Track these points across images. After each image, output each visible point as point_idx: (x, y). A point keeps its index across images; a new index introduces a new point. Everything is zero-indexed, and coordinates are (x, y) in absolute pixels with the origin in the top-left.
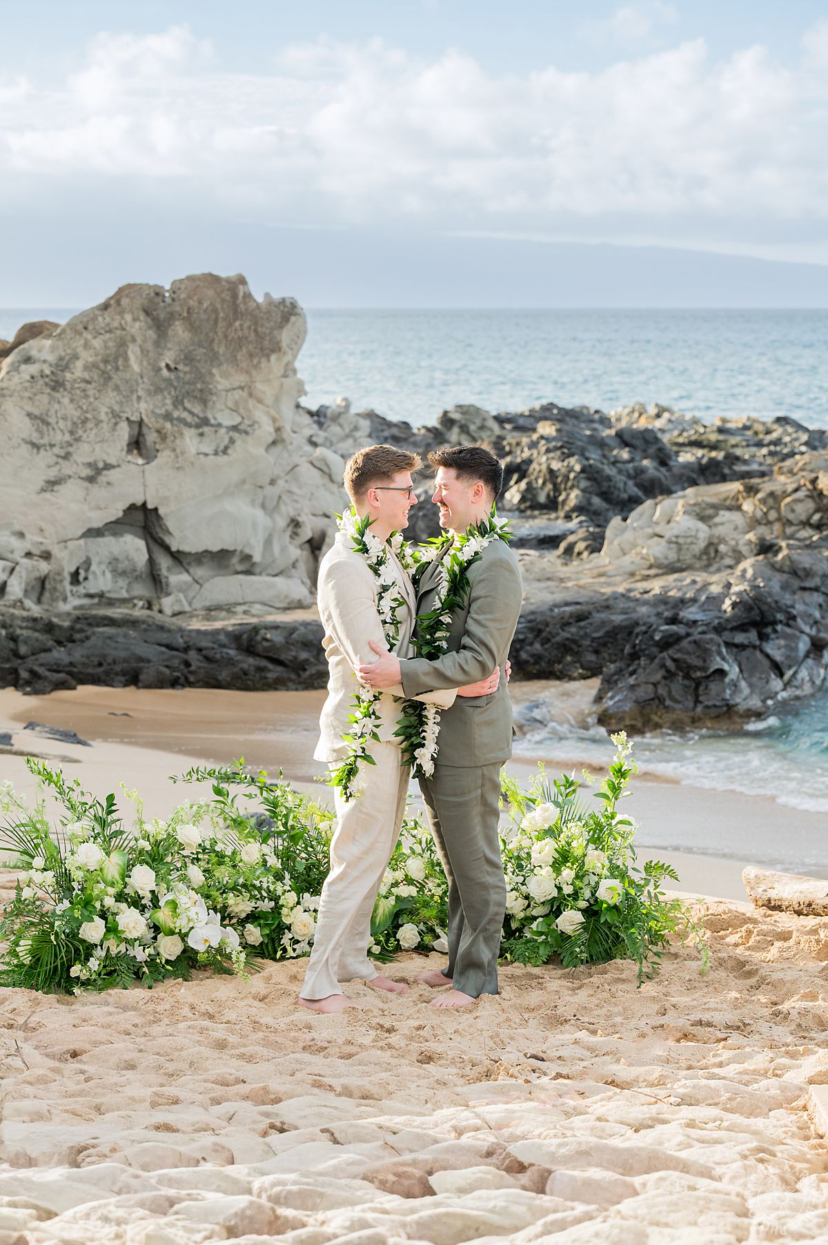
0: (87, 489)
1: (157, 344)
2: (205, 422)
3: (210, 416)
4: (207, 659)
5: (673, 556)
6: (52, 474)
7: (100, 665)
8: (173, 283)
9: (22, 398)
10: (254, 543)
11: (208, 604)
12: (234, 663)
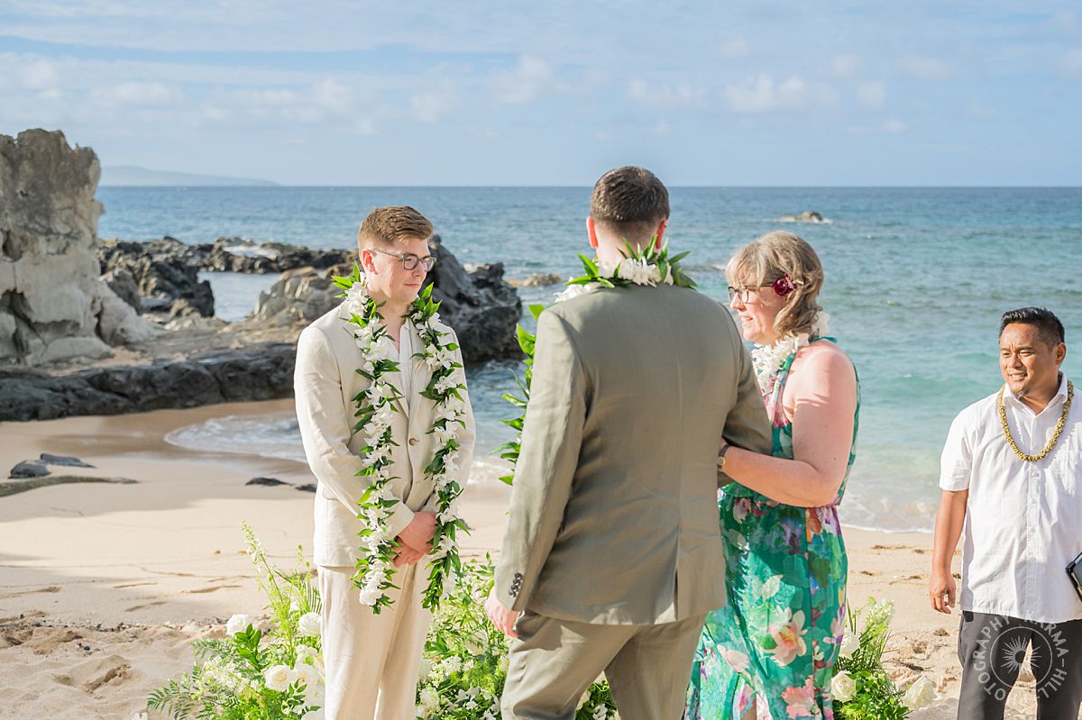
1: (13, 176)
2: (49, 232)
3: (52, 227)
4: (80, 397)
7: (11, 406)
8: (19, 134)
10: (82, 314)
11: (51, 358)
12: (95, 398)
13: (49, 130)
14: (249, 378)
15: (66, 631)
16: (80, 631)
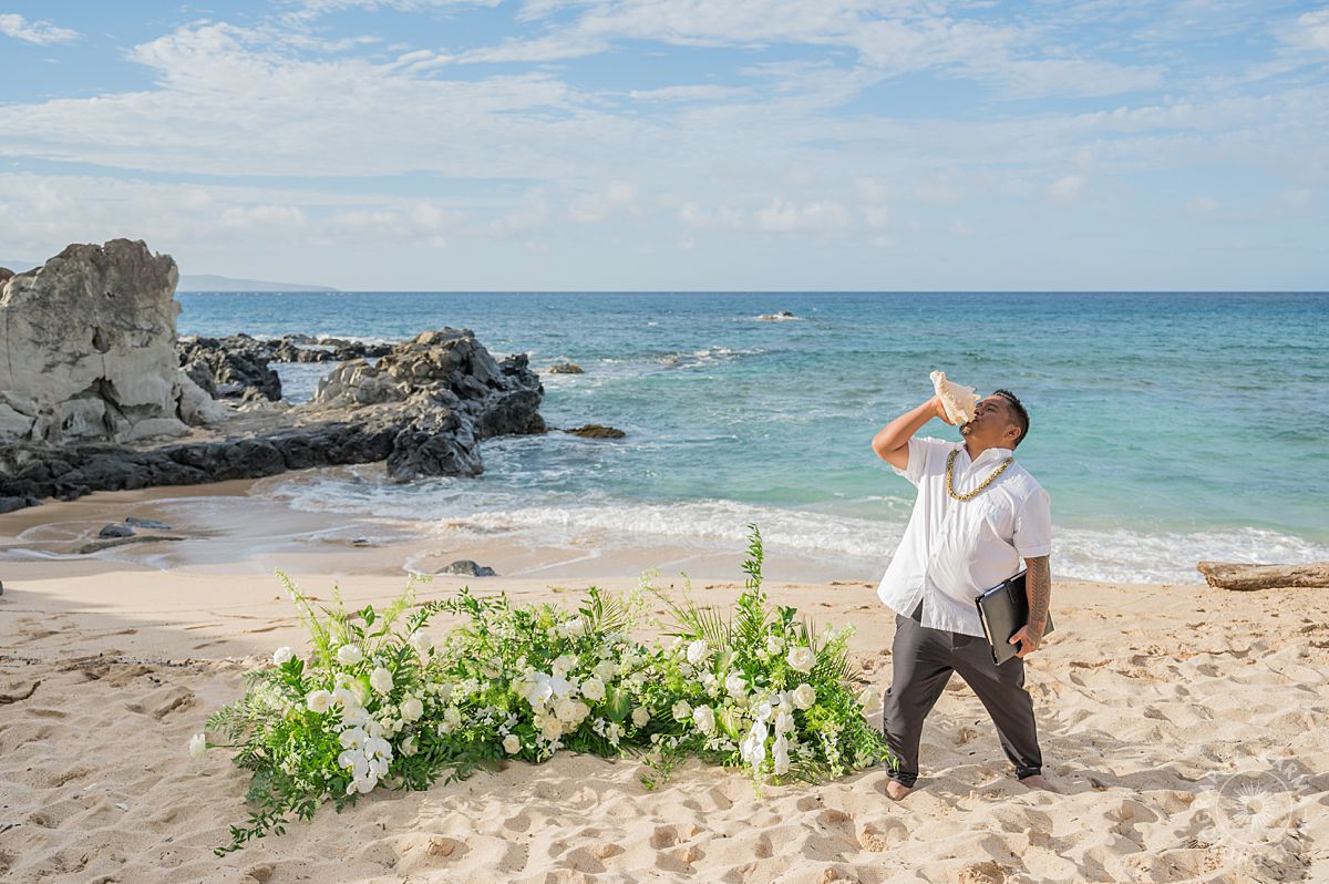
0: (71, 369)
1: (100, 280)
2: (133, 328)
3: (136, 323)
4: (162, 469)
5: (364, 396)
6: (49, 360)
7: (101, 478)
8: (106, 243)
9: (25, 313)
10: (163, 399)
11: (137, 436)
12: (175, 470)
13: (132, 240)
14: (310, 452)
15: (139, 666)
16: (152, 666)
